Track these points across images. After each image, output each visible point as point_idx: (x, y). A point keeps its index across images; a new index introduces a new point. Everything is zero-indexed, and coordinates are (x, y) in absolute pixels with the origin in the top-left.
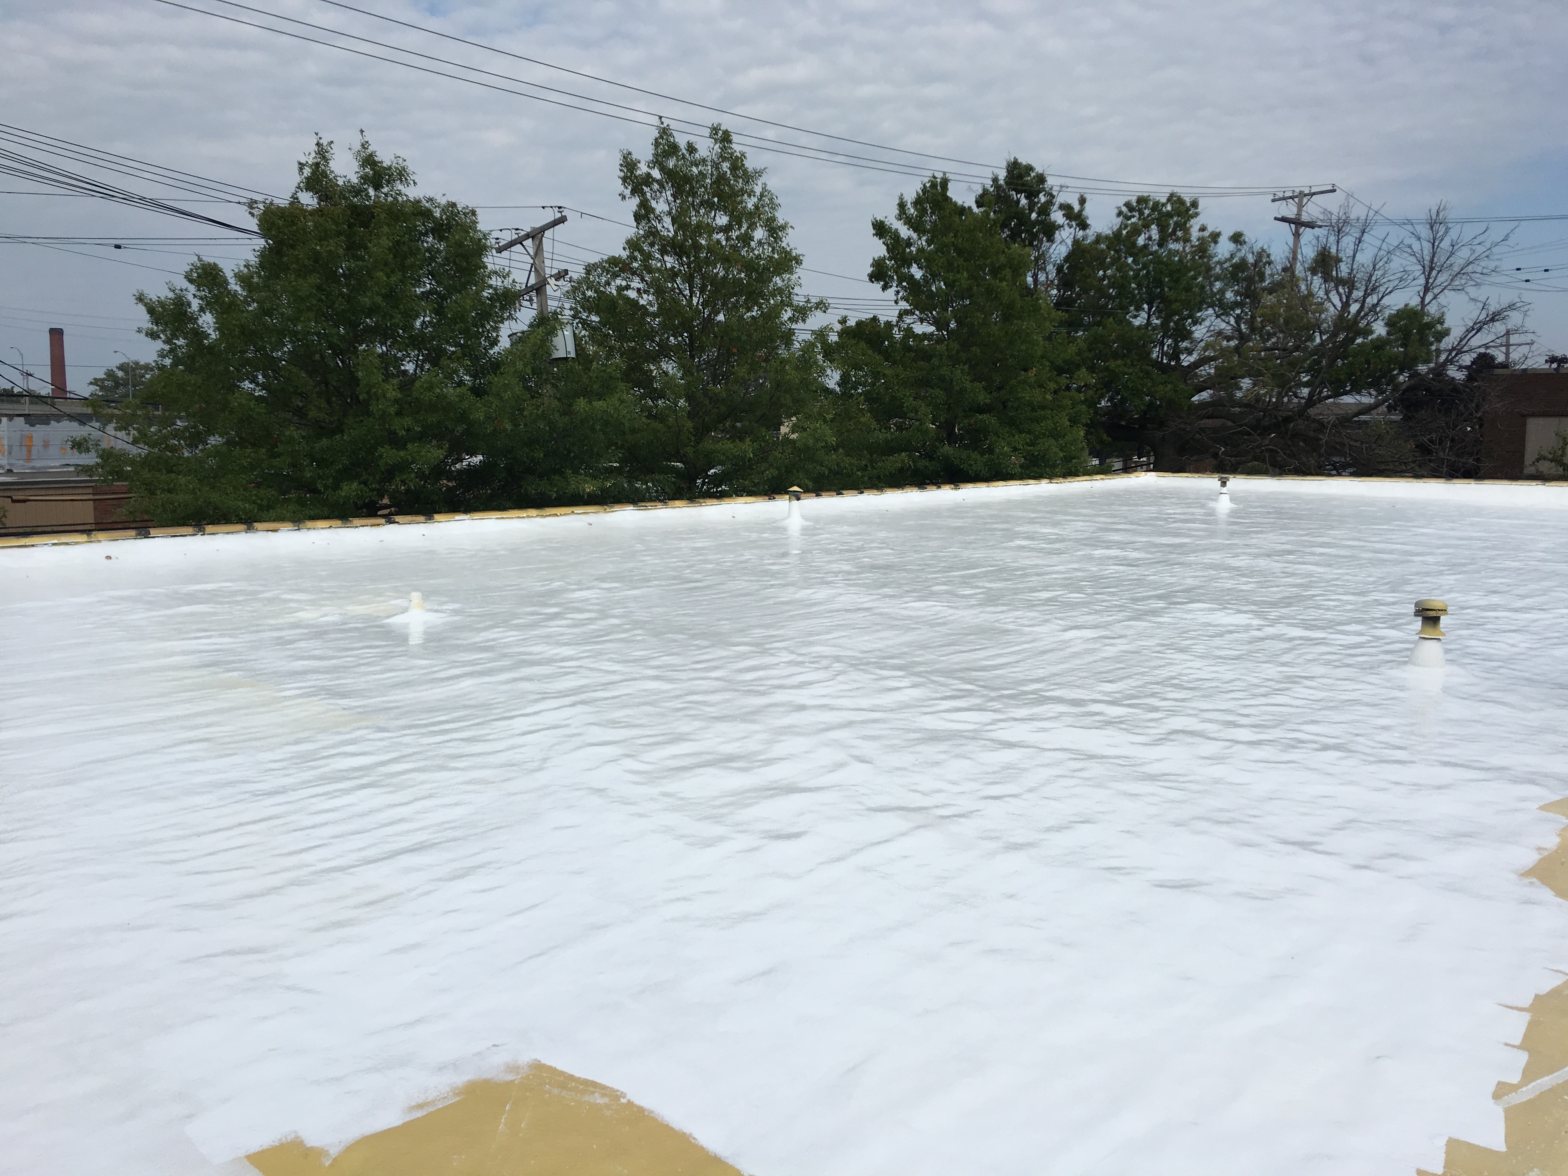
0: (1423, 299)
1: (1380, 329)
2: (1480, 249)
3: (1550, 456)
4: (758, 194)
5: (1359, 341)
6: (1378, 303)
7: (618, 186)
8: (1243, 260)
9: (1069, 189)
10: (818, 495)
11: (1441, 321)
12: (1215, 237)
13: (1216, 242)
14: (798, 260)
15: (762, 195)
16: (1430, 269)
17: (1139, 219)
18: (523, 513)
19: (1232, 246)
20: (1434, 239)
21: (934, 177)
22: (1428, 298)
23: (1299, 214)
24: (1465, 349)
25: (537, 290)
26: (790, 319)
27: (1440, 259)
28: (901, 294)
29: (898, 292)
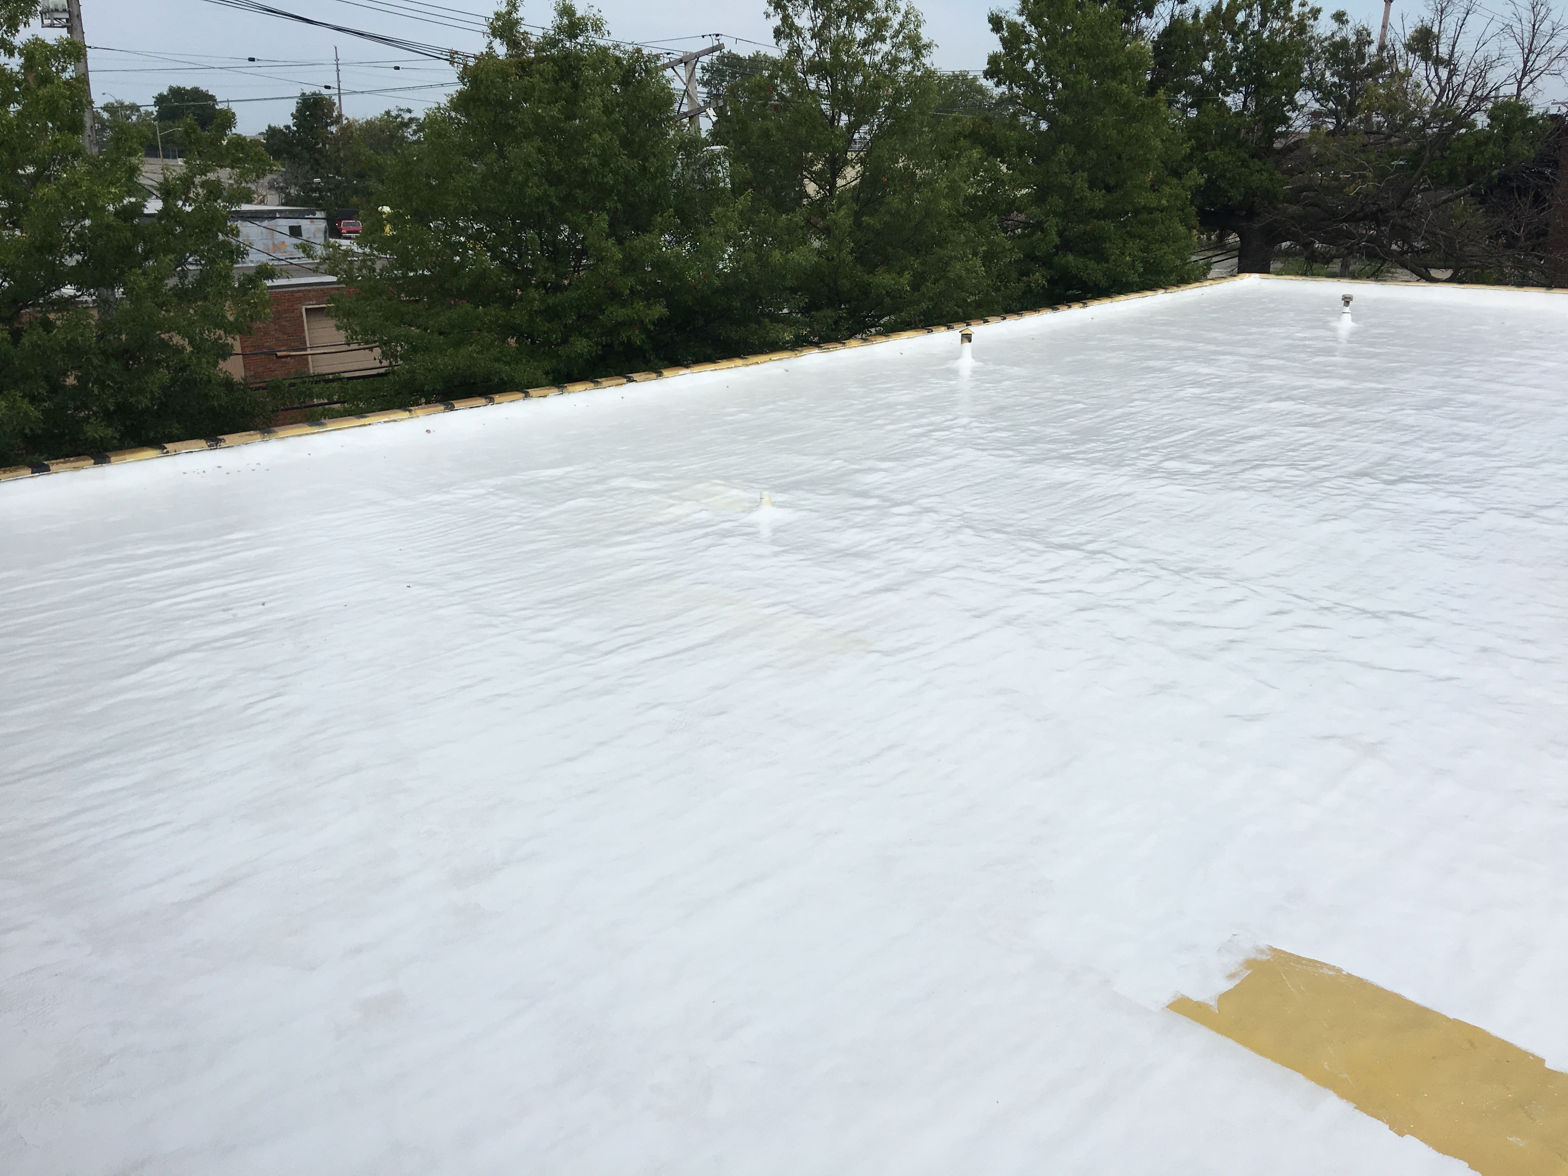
0: (1520, 83)
1: (1481, 120)
5: (1461, 132)
8: (1345, 41)
12: (1315, 12)
13: (1317, 20)
16: (1529, 51)
18: (731, 364)
19: (1335, 26)
20: (1535, 21)
25: (691, 118)
27: (1541, 40)
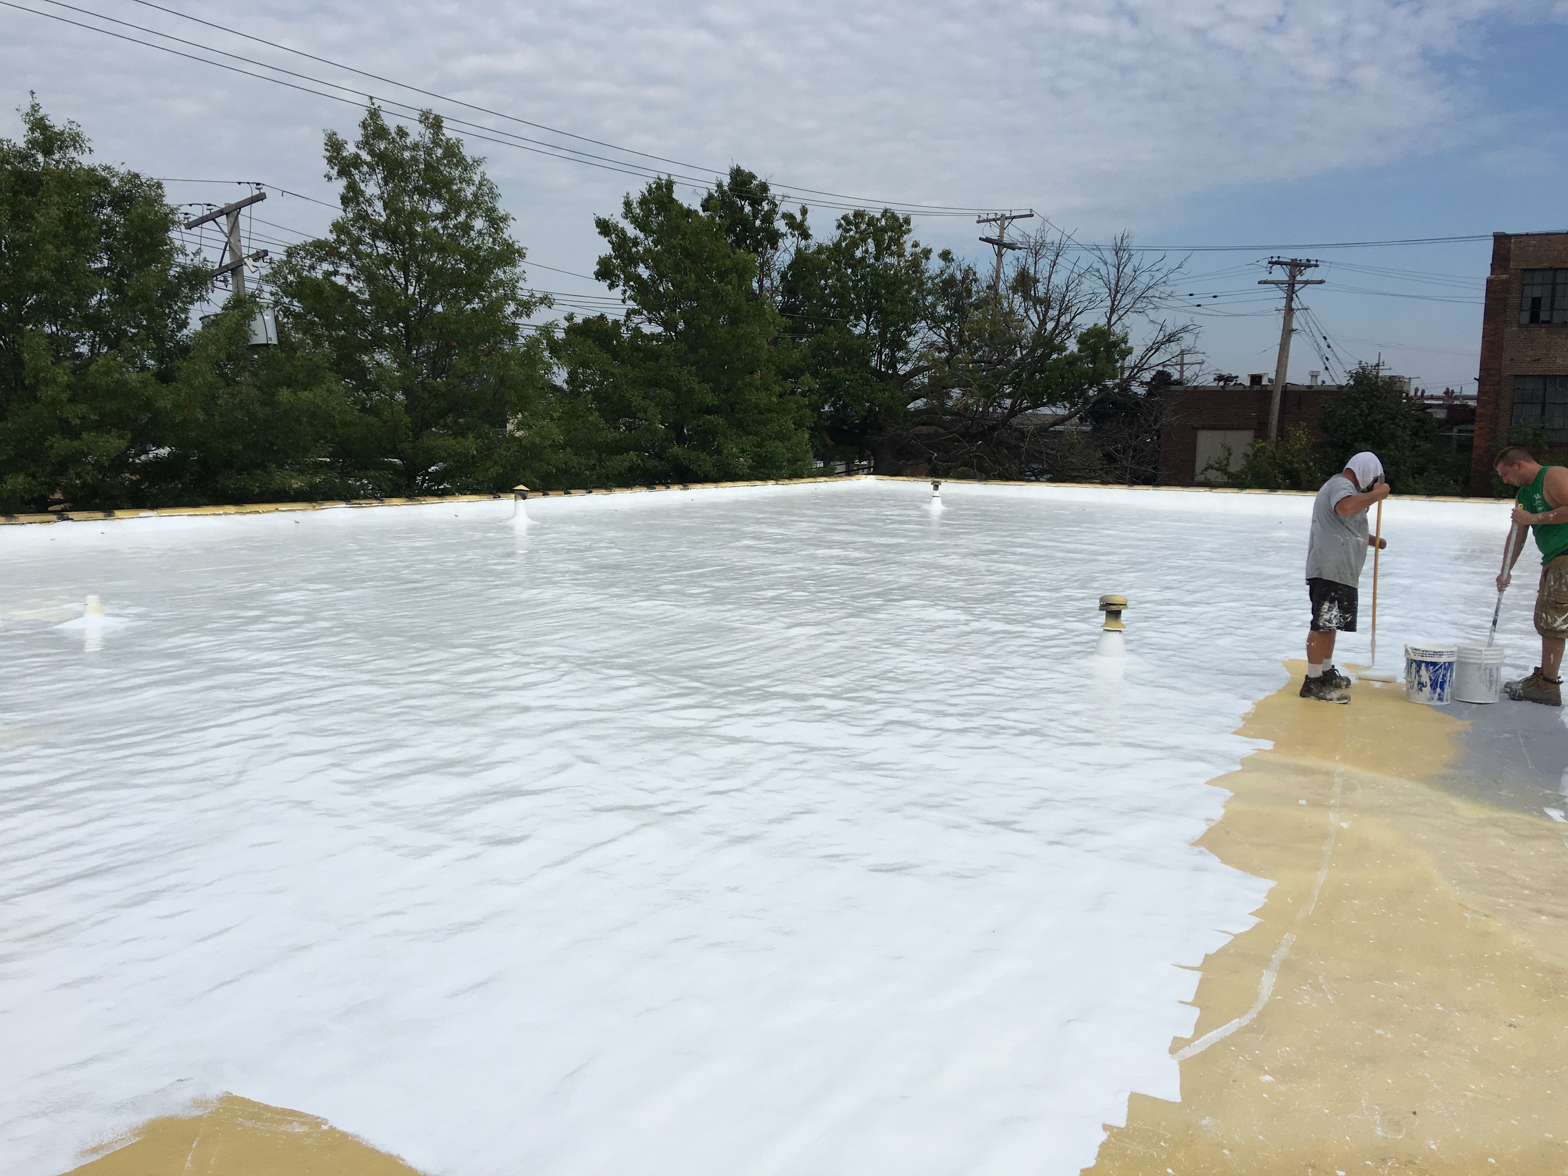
0: (1109, 319)
1: (1072, 346)
2: (1159, 275)
3: (1217, 466)
4: (477, 183)
5: (1055, 356)
6: (1070, 322)
7: (324, 166)
8: (952, 277)
9: (791, 199)
10: (545, 494)
11: (1124, 340)
12: (927, 253)
13: (927, 259)
14: (521, 254)
15: (481, 184)
16: (1115, 292)
17: (856, 233)
18: (220, 510)
19: (942, 263)
20: (1119, 265)
21: (659, 179)
22: (1114, 318)
23: (1001, 236)
24: (1146, 366)
25: (233, 270)
26: (513, 313)
27: (1124, 283)
28: (628, 293)
29: (625, 291)
